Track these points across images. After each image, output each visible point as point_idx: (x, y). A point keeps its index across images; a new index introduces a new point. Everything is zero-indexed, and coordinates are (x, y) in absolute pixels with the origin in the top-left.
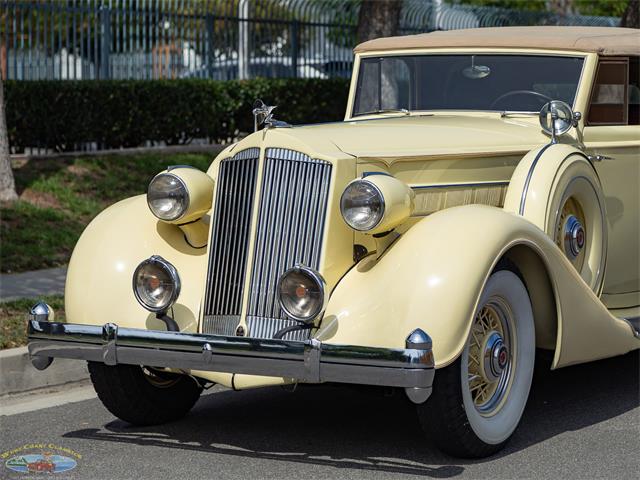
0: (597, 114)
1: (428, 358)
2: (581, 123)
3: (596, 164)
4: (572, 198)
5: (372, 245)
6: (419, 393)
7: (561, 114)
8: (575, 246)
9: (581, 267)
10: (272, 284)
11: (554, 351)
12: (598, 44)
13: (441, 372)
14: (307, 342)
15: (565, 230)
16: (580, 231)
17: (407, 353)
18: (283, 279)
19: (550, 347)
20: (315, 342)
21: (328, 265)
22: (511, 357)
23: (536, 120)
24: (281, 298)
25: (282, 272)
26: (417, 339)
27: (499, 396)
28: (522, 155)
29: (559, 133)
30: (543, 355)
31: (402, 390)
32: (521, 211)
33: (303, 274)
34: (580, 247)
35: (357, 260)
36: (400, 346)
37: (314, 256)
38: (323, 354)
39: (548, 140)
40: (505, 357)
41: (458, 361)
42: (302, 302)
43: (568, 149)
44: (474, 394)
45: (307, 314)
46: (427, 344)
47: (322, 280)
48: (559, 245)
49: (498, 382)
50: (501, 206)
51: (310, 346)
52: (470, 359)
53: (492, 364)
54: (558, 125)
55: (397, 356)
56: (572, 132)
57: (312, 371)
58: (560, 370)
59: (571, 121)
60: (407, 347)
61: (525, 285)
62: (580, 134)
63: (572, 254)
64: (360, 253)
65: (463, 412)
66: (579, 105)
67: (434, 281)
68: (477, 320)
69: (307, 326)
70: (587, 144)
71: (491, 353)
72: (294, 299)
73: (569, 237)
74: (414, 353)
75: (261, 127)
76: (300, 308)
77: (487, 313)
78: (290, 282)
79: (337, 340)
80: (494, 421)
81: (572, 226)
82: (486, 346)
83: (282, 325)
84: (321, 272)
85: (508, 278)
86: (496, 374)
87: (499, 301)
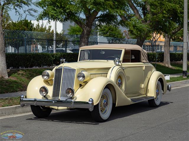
0: (125, 61)
1: (93, 103)
2: (122, 62)
3: (124, 70)
4: (119, 76)
5: (83, 84)
6: (91, 109)
7: (118, 61)
8: (120, 85)
9: (121, 88)
10: (65, 91)
11: (116, 104)
12: (125, 48)
13: (95, 106)
14: (71, 101)
15: (118, 82)
16: (121, 82)
18: (67, 90)
19: (115, 103)
20: (73, 101)
21: (75, 88)
22: (108, 104)
23: (113, 62)
24: (66, 93)
25: (67, 89)
26: (91, 100)
27: (106, 111)
28: (110, 68)
29: (117, 64)
31: (88, 109)
32: (110, 78)
33: (70, 89)
34: (121, 85)
35: (80, 87)
36: (88, 101)
37: (72, 86)
38: (74, 103)
39: (115, 65)
40: (107, 104)
41: (98, 104)
42: (70, 94)
43: (119, 67)
44: (101, 111)
45: (71, 96)
46: (93, 101)
47: (74, 90)
48: (117, 84)
49: (106, 109)
50: (106, 77)
51: (72, 102)
52: (100, 104)
53: (104, 105)
54: (117, 62)
55: (87, 103)
56: (120, 64)
57: (73, 106)
58: (117, 107)
60: (89, 101)
61: (110, 91)
62: (121, 64)
63: (119, 86)
64: (81, 85)
65: (99, 113)
66: (121, 59)
67: (94, 90)
68: (102, 97)
69: (71, 98)
70: (123, 66)
71: (104, 103)
72: (69, 93)
73: (119, 83)
74: (90, 102)
76: (70, 95)
77: (103, 96)
78: (68, 90)
79: (77, 100)
80: (105, 115)
81: (119, 81)
82: (103, 102)
83: (67, 98)
84: (74, 88)
85: (107, 90)
86: (105, 107)
87: (106, 94)
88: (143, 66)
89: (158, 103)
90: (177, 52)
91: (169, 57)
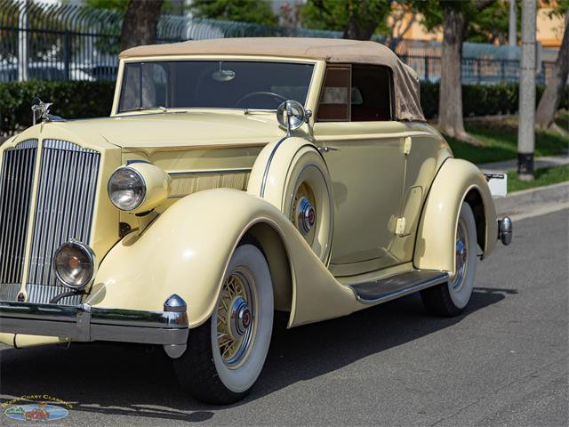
0: (325, 112)
1: (183, 319)
2: (311, 119)
3: (324, 154)
4: (305, 184)
5: (134, 223)
6: (175, 349)
7: (295, 112)
8: (307, 223)
9: (312, 241)
10: (48, 256)
11: (288, 314)
12: (326, 53)
13: (192, 331)
14: (79, 306)
15: (299, 210)
16: (311, 210)
17: (165, 315)
18: (58, 252)
19: (286, 310)
20: (86, 306)
21: (96, 242)
22: (253, 317)
23: (274, 117)
24: (56, 268)
25: (57, 247)
26: (174, 303)
27: (243, 351)
28: (262, 146)
29: (293, 128)
30: (281, 316)
31: (161, 347)
32: (262, 194)
33: (75, 248)
34: (311, 224)
35: (122, 235)
36: (159, 309)
37: (85, 233)
38: (93, 316)
39: (284, 134)
40: (249, 318)
41: (208, 322)
42: (75, 272)
43: (301, 141)
44: (222, 350)
45: (79, 282)
46: (182, 307)
47: (92, 253)
48: (293, 222)
49: (242, 340)
50: (244, 189)
51: (82, 310)
52: (219, 320)
53: (237, 324)
54: (292, 121)
55: (157, 318)
56: (304, 127)
57: (83, 331)
58: (294, 329)
59: (303, 118)
60: (165, 310)
61: (265, 255)
62: (311, 129)
63: (304, 230)
64: (124, 229)
65: (213, 365)
66: (310, 104)
67: (188, 254)
68: (224, 286)
69: (80, 292)
70: (317, 138)
71: (236, 315)
72: (68, 269)
73: (302, 216)
74: (171, 315)
75: (39, 121)
76: (73, 277)
77: (233, 281)
78: (64, 255)
79: (105, 304)
80: (238, 373)
81: (304, 206)
82: (232, 309)
83: (57, 291)
84: (91, 246)
85: (251, 251)
86: (241, 333)
87: (244, 271)
88: (405, 137)
89: (460, 297)
90: (483, 83)
91: (459, 101)
